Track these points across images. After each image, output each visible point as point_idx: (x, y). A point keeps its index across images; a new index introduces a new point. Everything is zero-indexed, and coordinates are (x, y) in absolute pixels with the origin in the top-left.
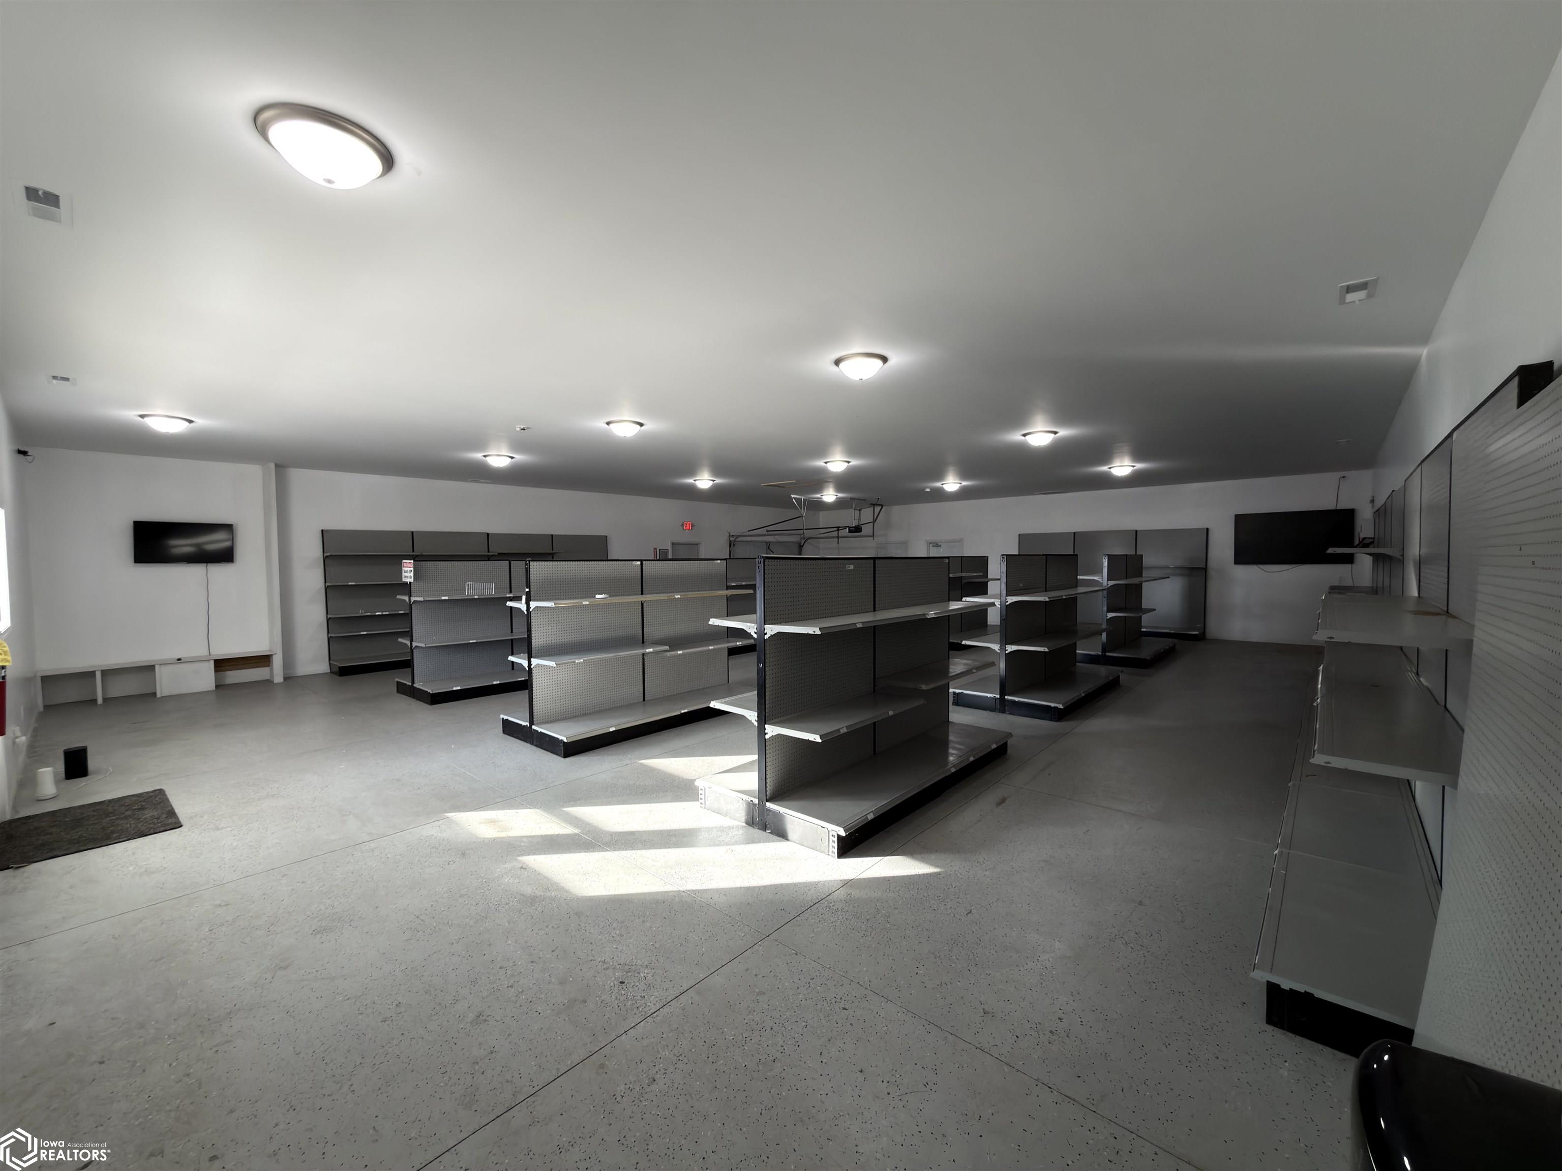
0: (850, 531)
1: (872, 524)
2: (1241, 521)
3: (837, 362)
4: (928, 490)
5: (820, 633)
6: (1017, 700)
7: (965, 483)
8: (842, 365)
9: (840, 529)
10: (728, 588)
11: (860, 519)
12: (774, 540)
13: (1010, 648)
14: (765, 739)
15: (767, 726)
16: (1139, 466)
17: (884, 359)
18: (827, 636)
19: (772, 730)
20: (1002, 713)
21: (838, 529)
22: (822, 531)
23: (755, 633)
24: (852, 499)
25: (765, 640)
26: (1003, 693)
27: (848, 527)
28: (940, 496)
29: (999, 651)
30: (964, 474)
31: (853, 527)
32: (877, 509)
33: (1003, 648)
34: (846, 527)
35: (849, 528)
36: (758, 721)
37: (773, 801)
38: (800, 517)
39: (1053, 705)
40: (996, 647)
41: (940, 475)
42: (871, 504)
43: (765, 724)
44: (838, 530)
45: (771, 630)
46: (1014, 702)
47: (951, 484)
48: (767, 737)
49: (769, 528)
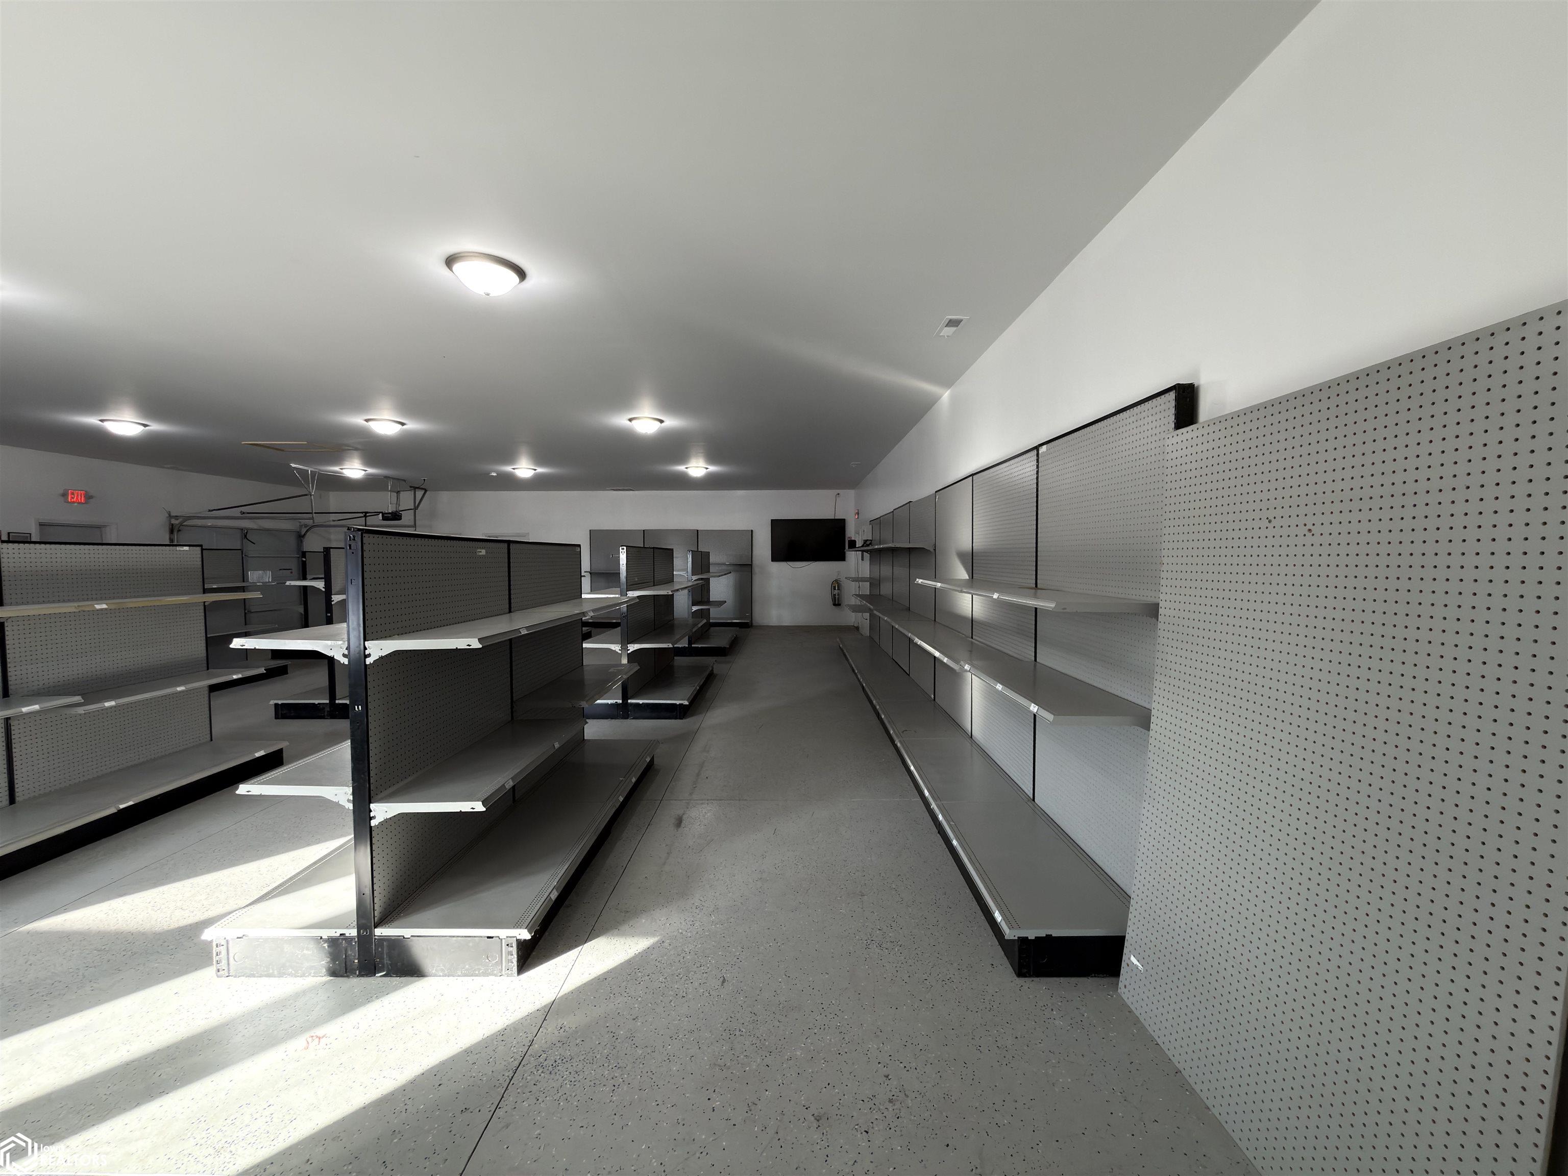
0: (384, 518)
1: (413, 511)
2: (775, 523)
3: (450, 261)
4: (494, 474)
5: (480, 646)
6: (641, 703)
7: (540, 470)
8: (457, 267)
9: (368, 515)
10: (205, 591)
11: (398, 504)
12: (255, 527)
13: (632, 647)
14: (371, 827)
15: (372, 806)
16: (712, 468)
17: (521, 274)
18: (490, 648)
19: (381, 811)
20: (626, 719)
21: (366, 514)
22: (333, 517)
23: (344, 655)
24: (386, 477)
25: (366, 665)
26: (625, 697)
27: (382, 512)
28: (510, 483)
29: (620, 652)
30: (539, 458)
31: (389, 513)
32: (419, 494)
33: (625, 648)
34: (377, 513)
35: (383, 514)
36: (354, 802)
37: (387, 923)
38: (306, 495)
39: (678, 702)
40: (616, 648)
41: (510, 457)
42: (411, 487)
43: (370, 802)
44: (365, 516)
45: (378, 649)
46: (638, 704)
47: (524, 469)
48: (374, 823)
49: (242, 509)
